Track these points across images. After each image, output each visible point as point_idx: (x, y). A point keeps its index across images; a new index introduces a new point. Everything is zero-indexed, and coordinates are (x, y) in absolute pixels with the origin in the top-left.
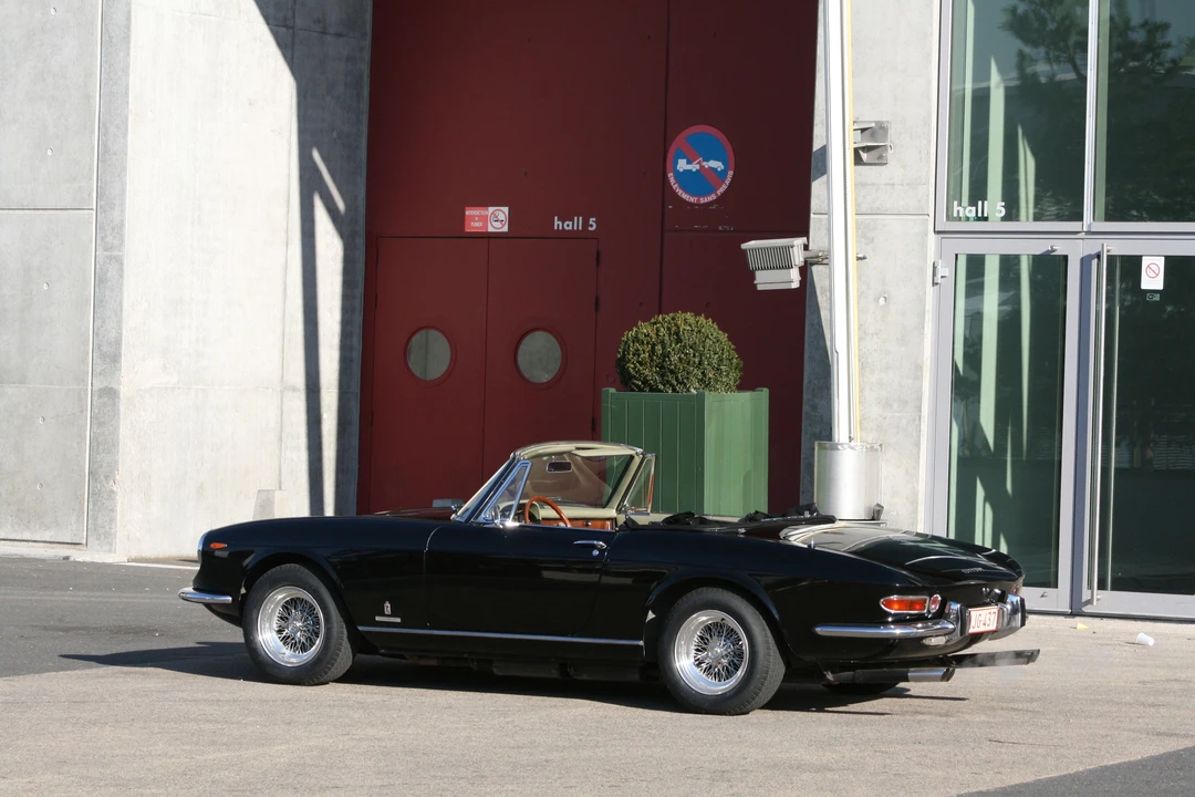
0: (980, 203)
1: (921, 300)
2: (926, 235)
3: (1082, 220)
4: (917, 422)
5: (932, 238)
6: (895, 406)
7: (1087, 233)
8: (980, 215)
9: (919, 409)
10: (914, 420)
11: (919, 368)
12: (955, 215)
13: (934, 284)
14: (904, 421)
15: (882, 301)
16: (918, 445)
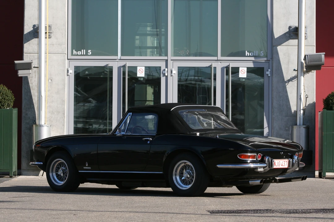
0: (82, 50)
1: (64, 80)
2: (65, 60)
3: (118, 56)
4: (63, 118)
5: (67, 61)
6: (55, 113)
7: (119, 60)
8: (82, 54)
9: (64, 114)
10: (62, 117)
11: (64, 101)
12: (74, 54)
13: (68, 75)
14: (59, 118)
15: (50, 81)
16: (64, 125)
